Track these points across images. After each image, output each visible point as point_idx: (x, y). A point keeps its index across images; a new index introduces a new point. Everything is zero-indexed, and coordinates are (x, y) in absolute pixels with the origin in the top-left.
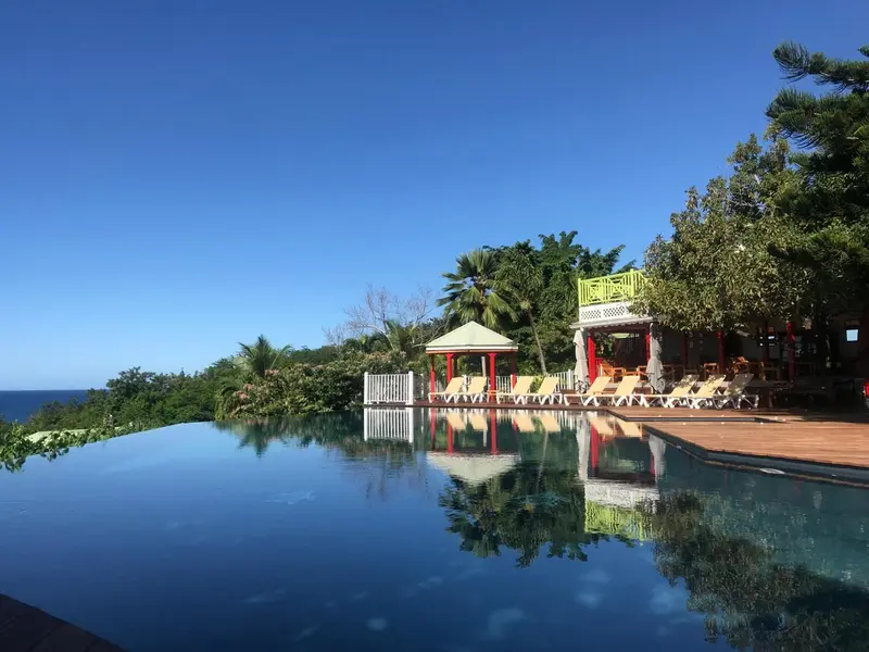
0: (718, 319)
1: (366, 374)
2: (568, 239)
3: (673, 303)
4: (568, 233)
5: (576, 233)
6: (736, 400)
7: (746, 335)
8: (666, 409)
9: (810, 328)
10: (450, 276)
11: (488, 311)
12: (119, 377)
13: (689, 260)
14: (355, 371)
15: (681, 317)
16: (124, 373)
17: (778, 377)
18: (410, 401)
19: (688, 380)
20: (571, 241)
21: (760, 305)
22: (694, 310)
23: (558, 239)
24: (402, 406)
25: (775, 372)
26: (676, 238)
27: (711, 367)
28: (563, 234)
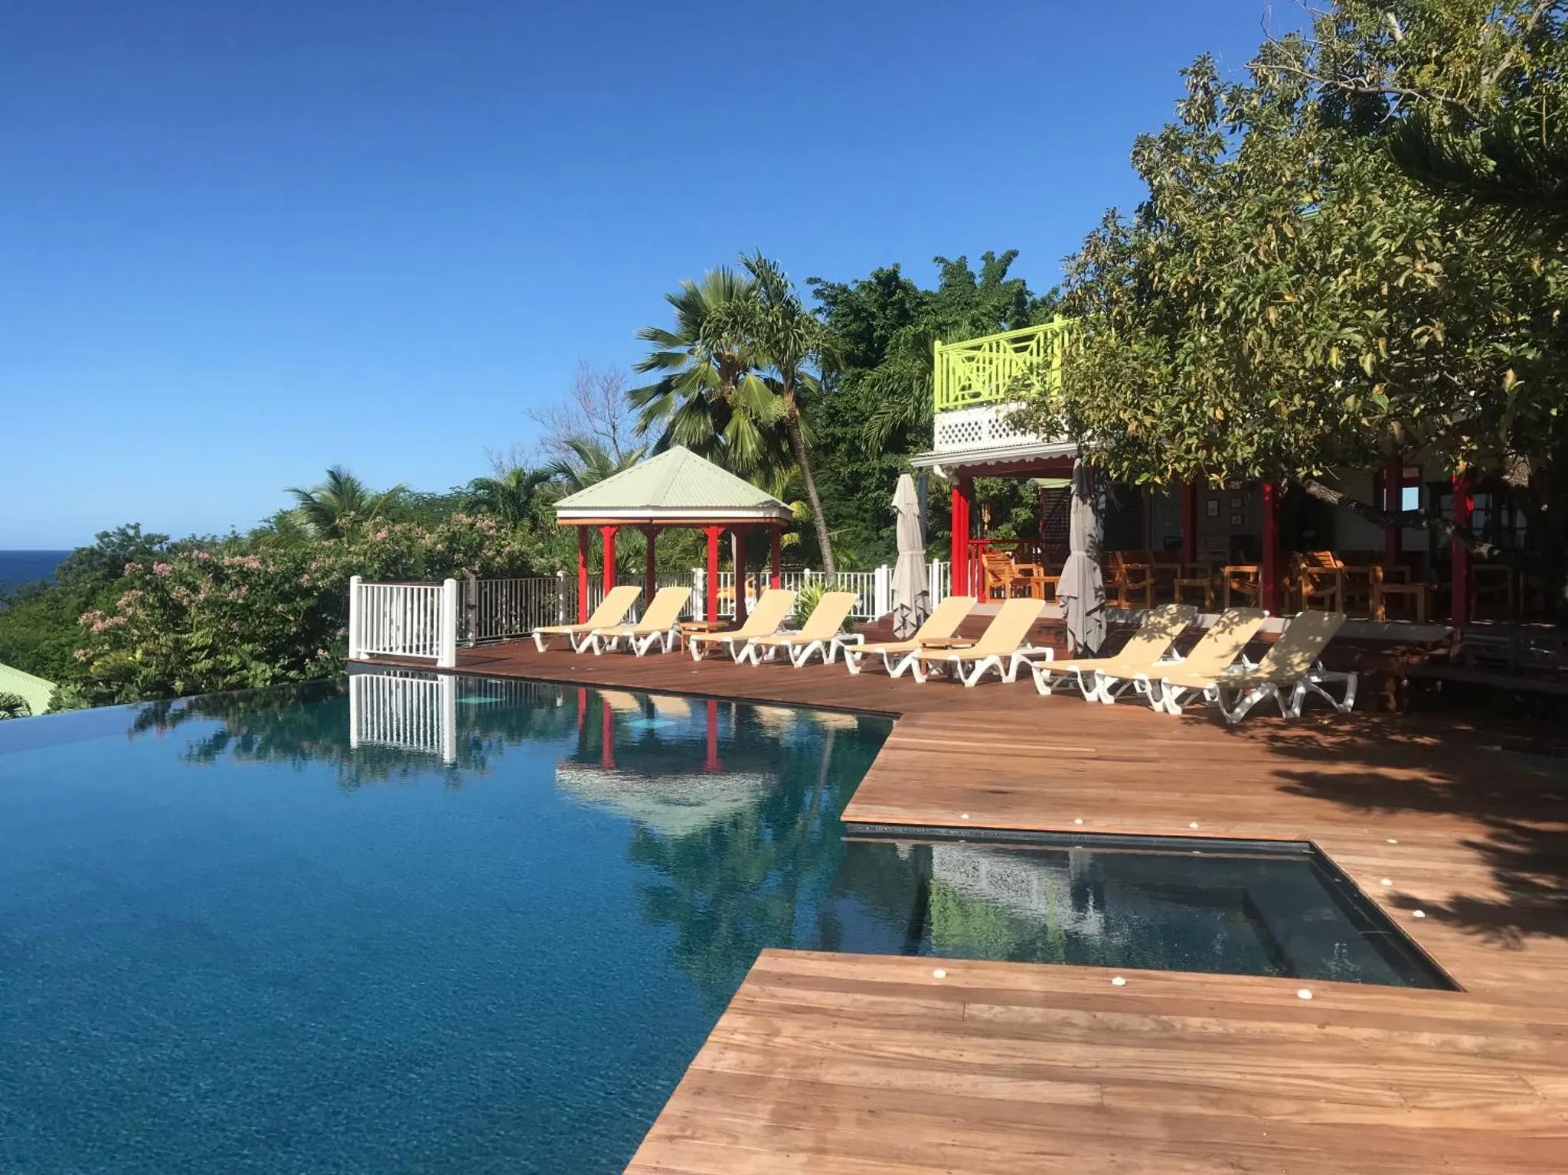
0: (1246, 452)
1: (354, 581)
2: (997, 267)
3: (1115, 403)
4: (998, 257)
5: (1015, 254)
6: (1287, 689)
7: (1333, 497)
8: (1092, 704)
9: (1525, 481)
10: (657, 336)
11: (741, 422)
12: (95, 543)
13: (1173, 277)
14: (326, 574)
15: (1136, 444)
16: (106, 535)
17: (1421, 611)
18: (446, 657)
19: (1165, 621)
20: (1004, 272)
21: (1370, 409)
22: (1180, 426)
23: (976, 267)
24: (426, 669)
25: (1413, 597)
26: (1149, 214)
27: (1244, 576)
28: (988, 258)
